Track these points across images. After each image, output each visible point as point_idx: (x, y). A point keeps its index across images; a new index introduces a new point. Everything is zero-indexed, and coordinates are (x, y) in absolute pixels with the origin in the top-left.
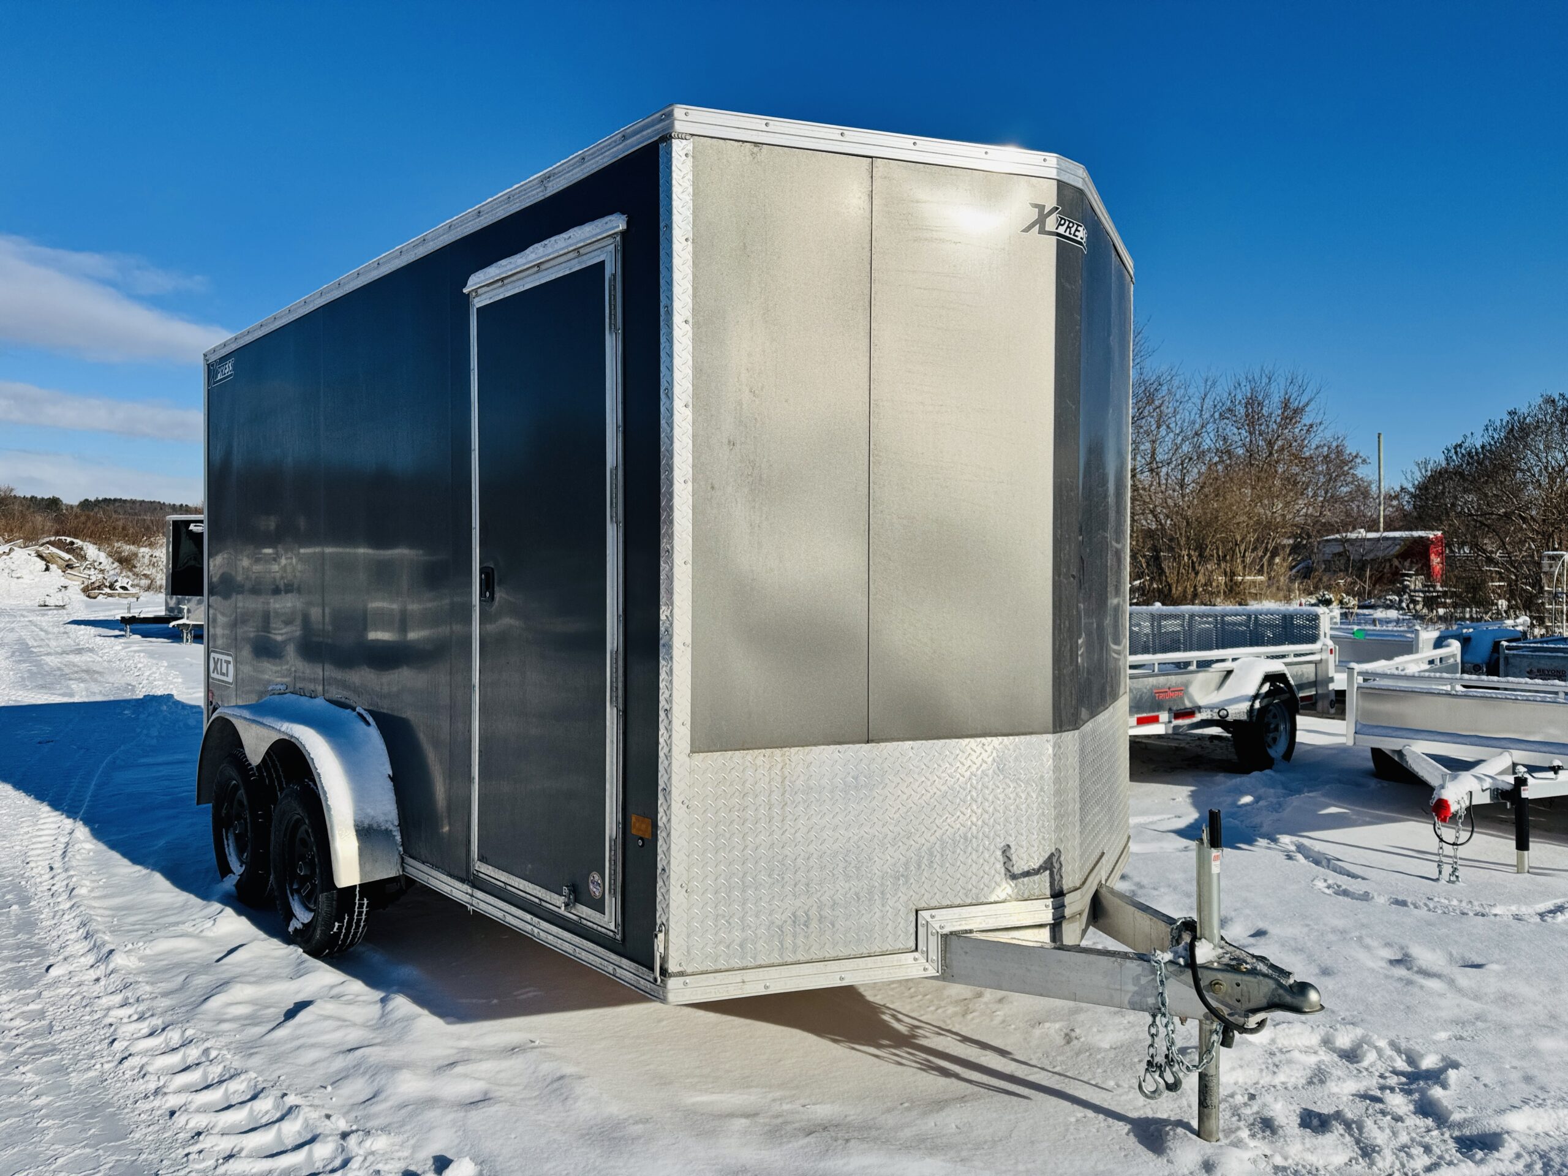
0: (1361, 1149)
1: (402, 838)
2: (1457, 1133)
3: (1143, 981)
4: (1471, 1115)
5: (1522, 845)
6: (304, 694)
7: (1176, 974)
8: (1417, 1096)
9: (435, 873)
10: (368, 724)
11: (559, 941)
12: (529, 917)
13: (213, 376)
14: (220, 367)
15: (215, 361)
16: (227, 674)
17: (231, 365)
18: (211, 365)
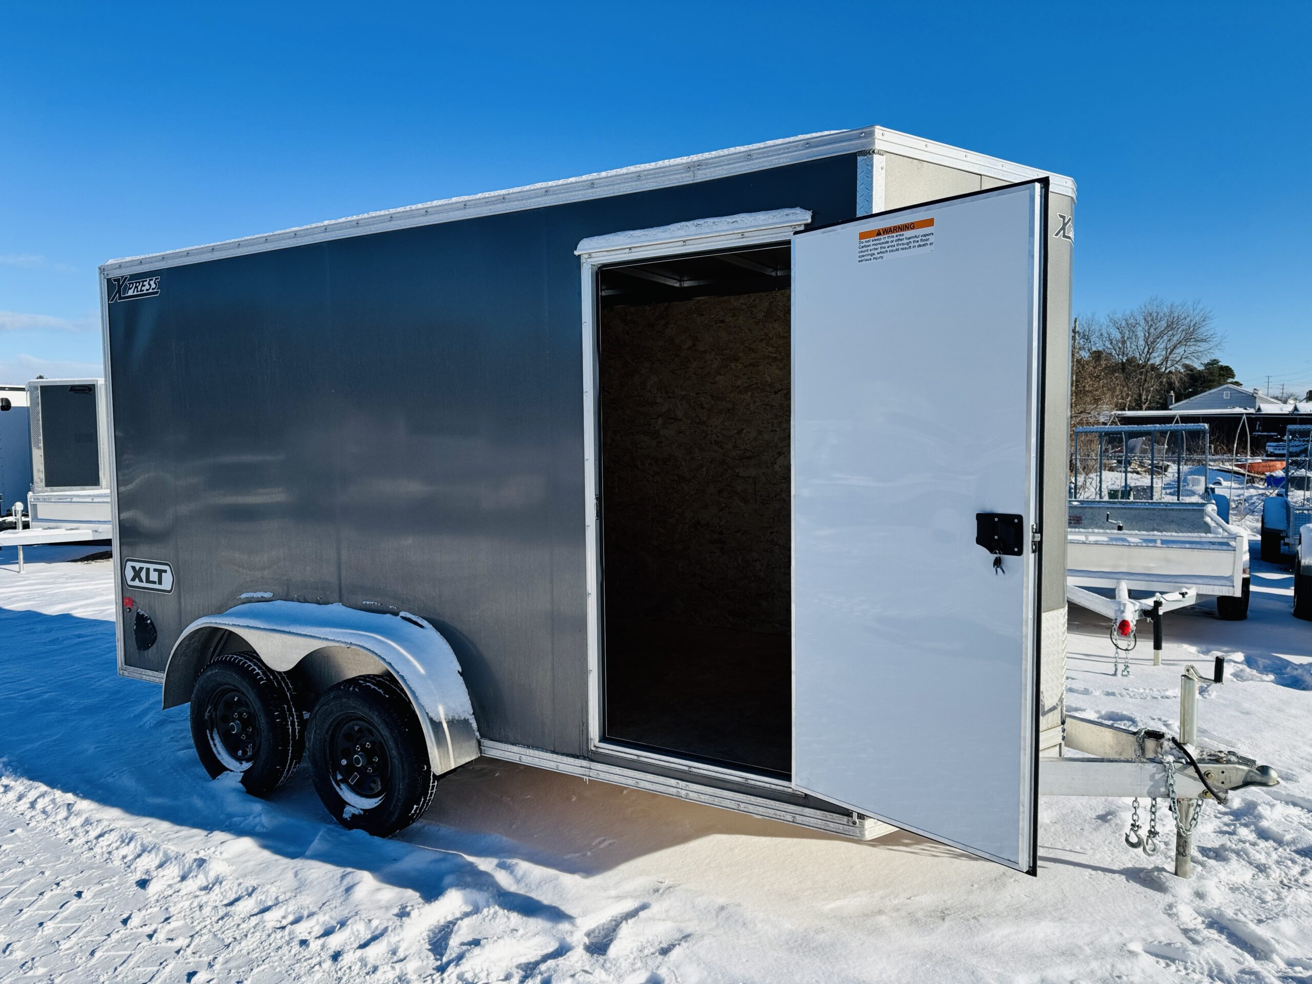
0: (1256, 867)
1: (477, 725)
2: (1294, 848)
4: (1295, 835)
5: (1158, 646)
6: (306, 601)
7: (1180, 770)
8: (1252, 827)
9: (531, 752)
10: (421, 626)
11: (716, 799)
12: (673, 782)
13: (119, 291)
14: (133, 284)
15: (122, 277)
16: (160, 583)
17: (155, 283)
18: (115, 280)
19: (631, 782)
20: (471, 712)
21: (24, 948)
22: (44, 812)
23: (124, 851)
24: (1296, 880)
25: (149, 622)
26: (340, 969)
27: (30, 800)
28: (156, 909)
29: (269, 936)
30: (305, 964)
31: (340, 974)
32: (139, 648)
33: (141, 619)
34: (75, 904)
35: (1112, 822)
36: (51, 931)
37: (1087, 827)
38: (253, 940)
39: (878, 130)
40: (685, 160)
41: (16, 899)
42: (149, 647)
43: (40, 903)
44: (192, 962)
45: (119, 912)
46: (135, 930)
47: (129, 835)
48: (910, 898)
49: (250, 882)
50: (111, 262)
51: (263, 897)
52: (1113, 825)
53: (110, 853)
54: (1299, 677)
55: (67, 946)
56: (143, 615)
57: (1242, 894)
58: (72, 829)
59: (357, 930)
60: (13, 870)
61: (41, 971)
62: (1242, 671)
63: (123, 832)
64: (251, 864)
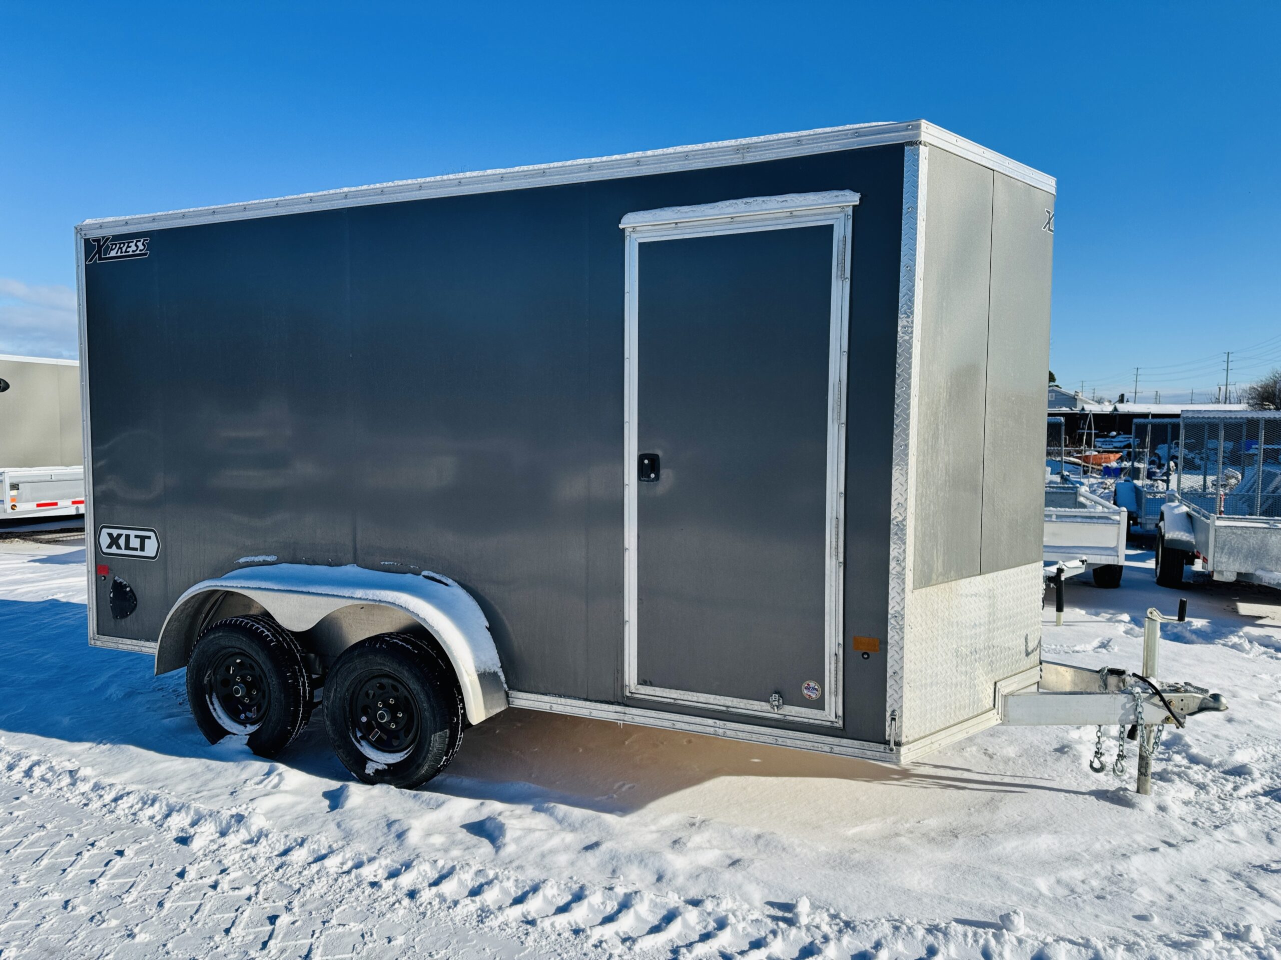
0: (1197, 786)
1: (505, 677)
2: (1221, 770)
3: (1128, 706)
4: (1220, 759)
5: (1060, 609)
6: (315, 563)
7: (1147, 699)
8: (1184, 754)
9: (563, 701)
10: (446, 585)
11: (754, 736)
12: (710, 722)
13: (99, 252)
14: (116, 245)
15: (103, 237)
16: (142, 548)
17: (143, 244)
18: (94, 241)
19: (667, 724)
20: (500, 665)
21: (86, 903)
22: (43, 779)
23: (149, 811)
24: (1231, 795)
25: (128, 589)
26: (421, 905)
27: (23, 769)
28: (208, 862)
29: (336, 880)
30: (384, 903)
31: (422, 909)
32: (115, 617)
33: (118, 588)
34: (118, 862)
35: (1069, 753)
36: (106, 887)
37: (1049, 758)
38: (321, 885)
39: (924, 124)
40: (733, 142)
41: (53, 860)
42: (128, 615)
43: (81, 862)
44: (269, 908)
45: (169, 867)
46: (194, 882)
47: (151, 797)
48: (919, 822)
49: (297, 834)
50: (88, 221)
51: (316, 846)
52: (1072, 756)
53: (134, 814)
54: (1180, 634)
55: (130, 899)
56: (121, 583)
57: (1194, 806)
58: (83, 794)
59: (424, 871)
60: (37, 834)
61: (114, 923)
62: (1131, 629)
63: (142, 794)
64: (288, 817)
